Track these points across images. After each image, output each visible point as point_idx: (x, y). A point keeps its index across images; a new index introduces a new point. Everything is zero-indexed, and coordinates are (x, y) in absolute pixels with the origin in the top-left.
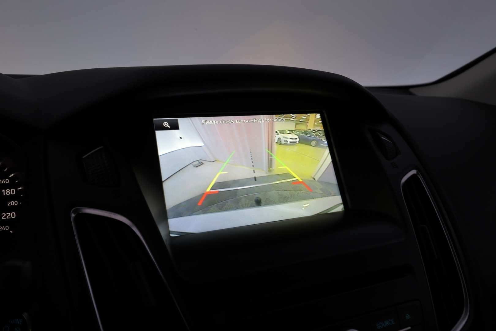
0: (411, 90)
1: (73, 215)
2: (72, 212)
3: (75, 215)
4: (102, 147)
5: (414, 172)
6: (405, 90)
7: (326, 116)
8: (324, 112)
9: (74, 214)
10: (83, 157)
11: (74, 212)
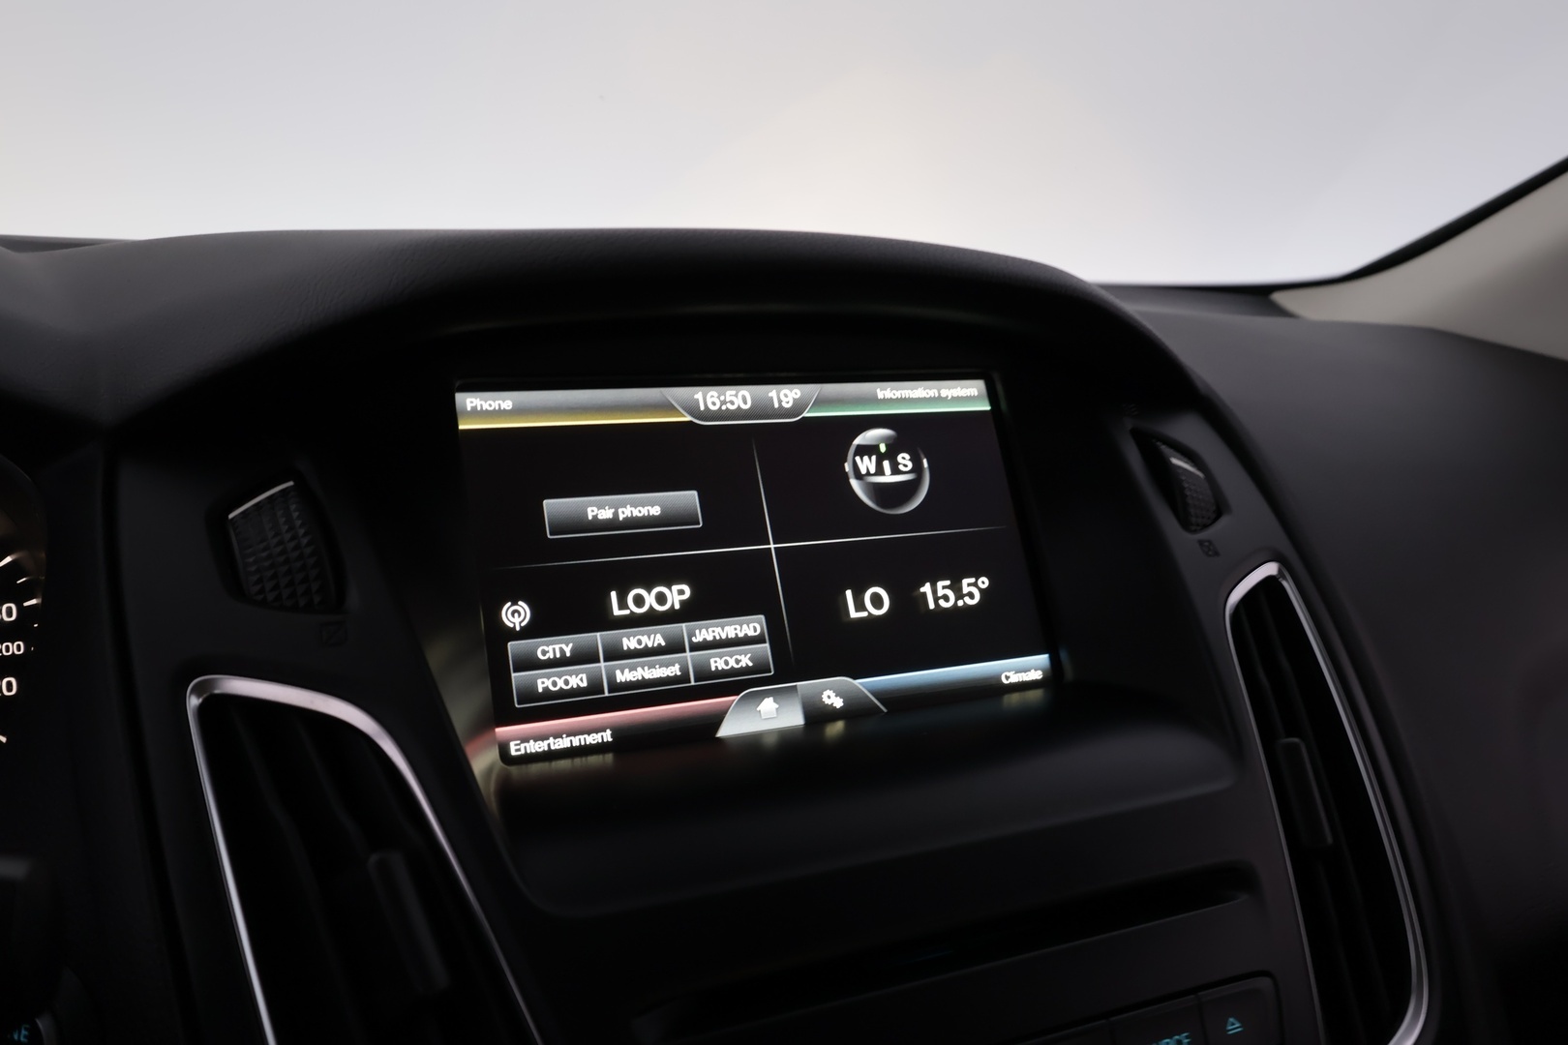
0: (1278, 297)
1: (193, 702)
2: (192, 692)
3: (201, 700)
4: (291, 483)
5: (1270, 569)
6: (1258, 296)
7: (1000, 388)
8: (996, 376)
9: (199, 696)
10: (231, 516)
11: (197, 691)
